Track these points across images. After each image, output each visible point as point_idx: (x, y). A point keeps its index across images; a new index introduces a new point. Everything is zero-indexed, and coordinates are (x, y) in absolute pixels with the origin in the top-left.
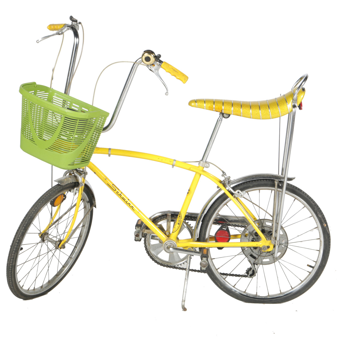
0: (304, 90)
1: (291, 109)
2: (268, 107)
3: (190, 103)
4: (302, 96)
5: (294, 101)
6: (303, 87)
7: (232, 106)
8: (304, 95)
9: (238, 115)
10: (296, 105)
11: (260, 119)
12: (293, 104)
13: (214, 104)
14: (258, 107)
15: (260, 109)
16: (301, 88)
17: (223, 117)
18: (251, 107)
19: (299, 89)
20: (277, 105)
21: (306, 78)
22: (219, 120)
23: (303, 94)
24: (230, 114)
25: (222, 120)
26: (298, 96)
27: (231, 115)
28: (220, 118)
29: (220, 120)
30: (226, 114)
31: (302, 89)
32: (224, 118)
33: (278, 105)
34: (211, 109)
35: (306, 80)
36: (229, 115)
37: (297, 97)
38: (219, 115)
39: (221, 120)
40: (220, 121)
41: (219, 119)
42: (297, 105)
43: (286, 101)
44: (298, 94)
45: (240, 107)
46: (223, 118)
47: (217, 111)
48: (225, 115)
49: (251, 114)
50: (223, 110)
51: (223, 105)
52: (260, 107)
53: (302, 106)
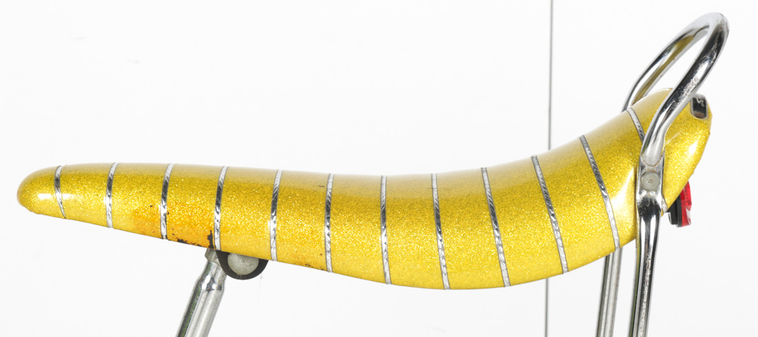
0: (700, 108)
1: (630, 226)
2: (486, 215)
3: (25, 195)
4: (692, 149)
5: (648, 177)
6: (702, 92)
7: (274, 208)
8: (707, 139)
9: (308, 265)
10: (659, 199)
11: (444, 288)
12: (639, 198)
13: (164, 198)
14: (431, 215)
15: (439, 224)
16: (685, 99)
17: (229, 272)
18: (384, 212)
19: (679, 106)
20: (543, 205)
21: (717, 41)
22: (204, 286)
23: (700, 133)
24: (264, 257)
25: (220, 288)
26: (668, 148)
27: (270, 263)
28: (208, 279)
29: (209, 289)
30: (244, 257)
31: (690, 107)
32: (235, 275)
33: (548, 200)
34: (145, 226)
35: (719, 49)
36: (262, 264)
37: (661, 155)
38: (206, 260)
39: (214, 286)
40: (213, 293)
41: (201, 280)
42: (665, 200)
43: (597, 175)
44: (670, 133)
45: (322, 211)
46: (228, 278)
47: (180, 241)
48: (236, 263)
49: (386, 255)
50: (216, 235)
51: (218, 204)
52: (438, 217)
53: (690, 203)
